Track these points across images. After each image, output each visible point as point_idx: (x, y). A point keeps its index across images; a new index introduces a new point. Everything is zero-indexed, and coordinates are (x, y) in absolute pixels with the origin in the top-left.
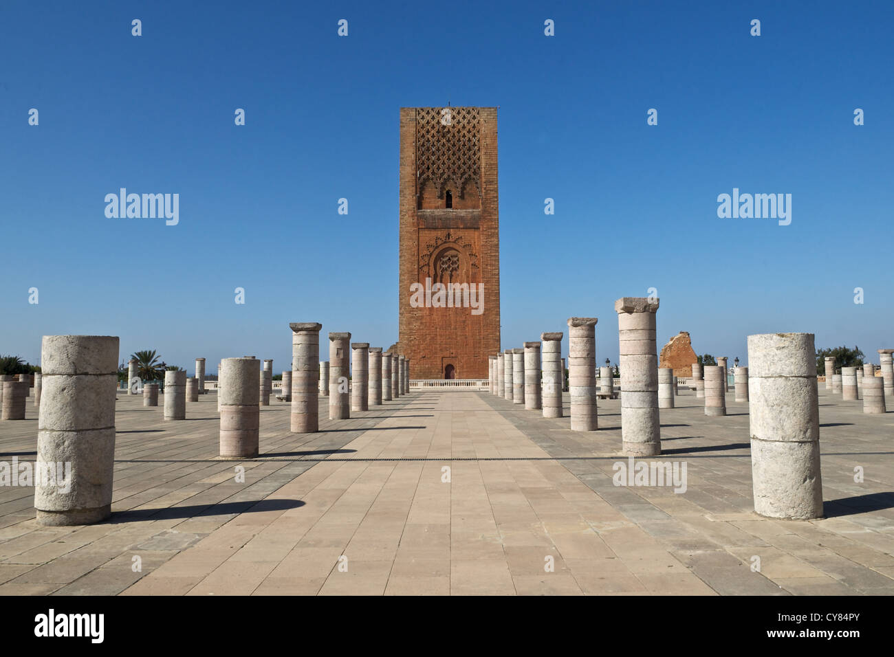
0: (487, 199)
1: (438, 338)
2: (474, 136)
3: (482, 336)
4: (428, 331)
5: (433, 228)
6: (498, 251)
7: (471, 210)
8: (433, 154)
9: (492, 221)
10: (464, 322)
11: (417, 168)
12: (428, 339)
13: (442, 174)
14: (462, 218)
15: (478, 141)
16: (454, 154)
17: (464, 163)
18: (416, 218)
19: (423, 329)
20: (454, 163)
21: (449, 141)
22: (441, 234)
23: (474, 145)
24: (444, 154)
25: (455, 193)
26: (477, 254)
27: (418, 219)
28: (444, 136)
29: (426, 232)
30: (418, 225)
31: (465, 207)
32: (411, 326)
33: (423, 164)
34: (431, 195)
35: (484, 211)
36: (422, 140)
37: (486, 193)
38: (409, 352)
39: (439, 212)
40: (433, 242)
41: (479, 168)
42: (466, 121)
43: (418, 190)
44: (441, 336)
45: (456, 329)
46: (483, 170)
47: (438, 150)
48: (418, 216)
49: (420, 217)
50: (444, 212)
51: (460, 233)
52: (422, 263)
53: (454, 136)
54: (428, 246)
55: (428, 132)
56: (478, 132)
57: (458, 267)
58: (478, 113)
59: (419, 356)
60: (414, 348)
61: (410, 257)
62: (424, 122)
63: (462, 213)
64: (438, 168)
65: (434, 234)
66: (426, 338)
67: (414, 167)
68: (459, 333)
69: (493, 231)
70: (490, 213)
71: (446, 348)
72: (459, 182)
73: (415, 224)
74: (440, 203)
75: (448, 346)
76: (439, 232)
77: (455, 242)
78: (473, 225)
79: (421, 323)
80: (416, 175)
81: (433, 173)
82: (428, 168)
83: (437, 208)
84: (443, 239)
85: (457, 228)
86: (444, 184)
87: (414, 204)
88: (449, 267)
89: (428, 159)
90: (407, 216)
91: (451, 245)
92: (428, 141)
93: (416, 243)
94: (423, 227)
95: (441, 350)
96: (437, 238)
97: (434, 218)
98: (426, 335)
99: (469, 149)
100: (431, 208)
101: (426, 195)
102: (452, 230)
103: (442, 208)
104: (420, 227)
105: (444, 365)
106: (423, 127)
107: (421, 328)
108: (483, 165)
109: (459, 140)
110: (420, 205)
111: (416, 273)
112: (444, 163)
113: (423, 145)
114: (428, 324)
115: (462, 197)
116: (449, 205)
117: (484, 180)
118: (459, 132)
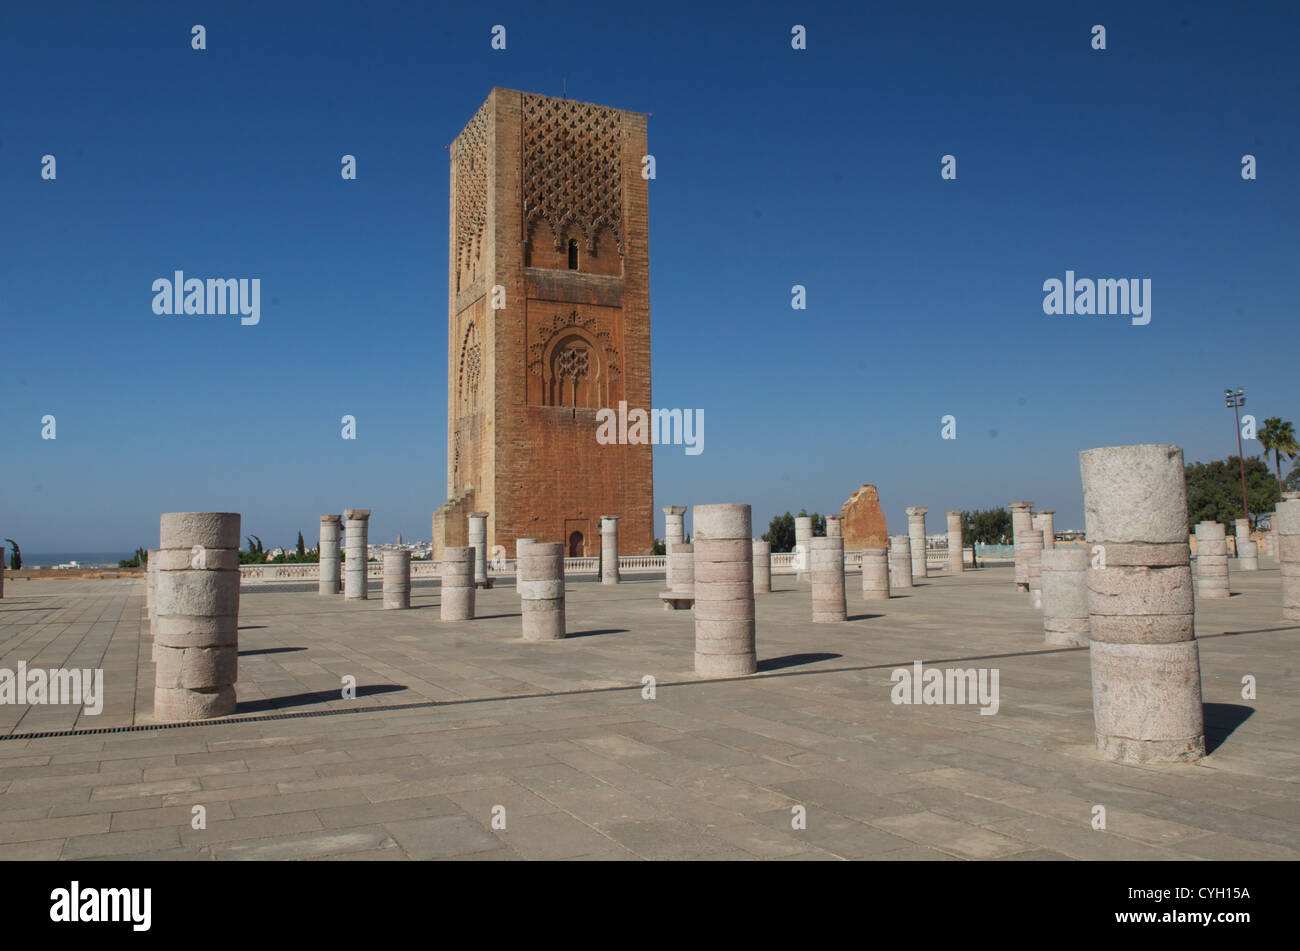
0: (632, 262)
1: (559, 486)
2: (613, 156)
3: (626, 485)
4: (542, 475)
5: (551, 301)
6: (648, 348)
7: (608, 277)
8: (549, 175)
9: (640, 298)
10: (599, 461)
11: (524, 195)
12: (542, 488)
13: (564, 211)
14: (595, 288)
15: (619, 164)
16: (581, 181)
17: (598, 198)
18: (523, 280)
19: (534, 471)
20: (582, 196)
21: (573, 157)
22: (562, 311)
23: (613, 171)
24: (565, 179)
25: (583, 246)
26: (618, 350)
27: (525, 282)
28: (566, 148)
29: (539, 305)
30: (526, 293)
31: (600, 271)
32: (514, 466)
33: (533, 189)
34: (547, 244)
35: (629, 280)
36: (532, 149)
37: (631, 252)
38: (512, 509)
39: (561, 274)
40: (549, 324)
41: (619, 209)
42: (599, 129)
43: (526, 232)
44: (562, 482)
45: (587, 472)
46: (626, 213)
47: (557, 169)
48: (525, 277)
49: (530, 280)
50: (567, 275)
51: (593, 313)
52: (531, 359)
53: (581, 151)
54: (542, 330)
55: (541, 136)
56: (619, 150)
57: (587, 369)
58: (619, 120)
59: (529, 518)
60: (519, 504)
61: (513, 346)
62: (534, 118)
63: (595, 279)
64: (558, 200)
65: (551, 310)
66: (539, 488)
67: (518, 192)
68: (591, 480)
69: (642, 314)
70: (636, 284)
71: (571, 503)
72: (591, 227)
73: (522, 291)
74: (559, 259)
75: (574, 501)
76: (559, 309)
77: (583, 327)
78: (611, 301)
79: (531, 461)
80: (523, 206)
81: (549, 207)
82: (541, 198)
83: (555, 266)
84: (566, 320)
85: (588, 304)
86: (566, 227)
87: (519, 257)
88: (573, 368)
89: (541, 183)
90: (508, 275)
91: (578, 331)
92: (541, 152)
93: (523, 323)
94: (534, 296)
95: (563, 507)
96: (556, 319)
97: (551, 283)
98: (539, 481)
99: (605, 177)
100: (545, 266)
101: (537, 244)
102: (579, 306)
103: (563, 269)
104: (529, 296)
105: (569, 533)
106: (532, 127)
107: (532, 468)
108: (626, 205)
109: (590, 159)
110: (528, 260)
111: (524, 375)
112: (566, 193)
113: (533, 158)
114: (542, 463)
115: (594, 253)
116: (572, 265)
117: (627, 229)
118: (589, 145)
